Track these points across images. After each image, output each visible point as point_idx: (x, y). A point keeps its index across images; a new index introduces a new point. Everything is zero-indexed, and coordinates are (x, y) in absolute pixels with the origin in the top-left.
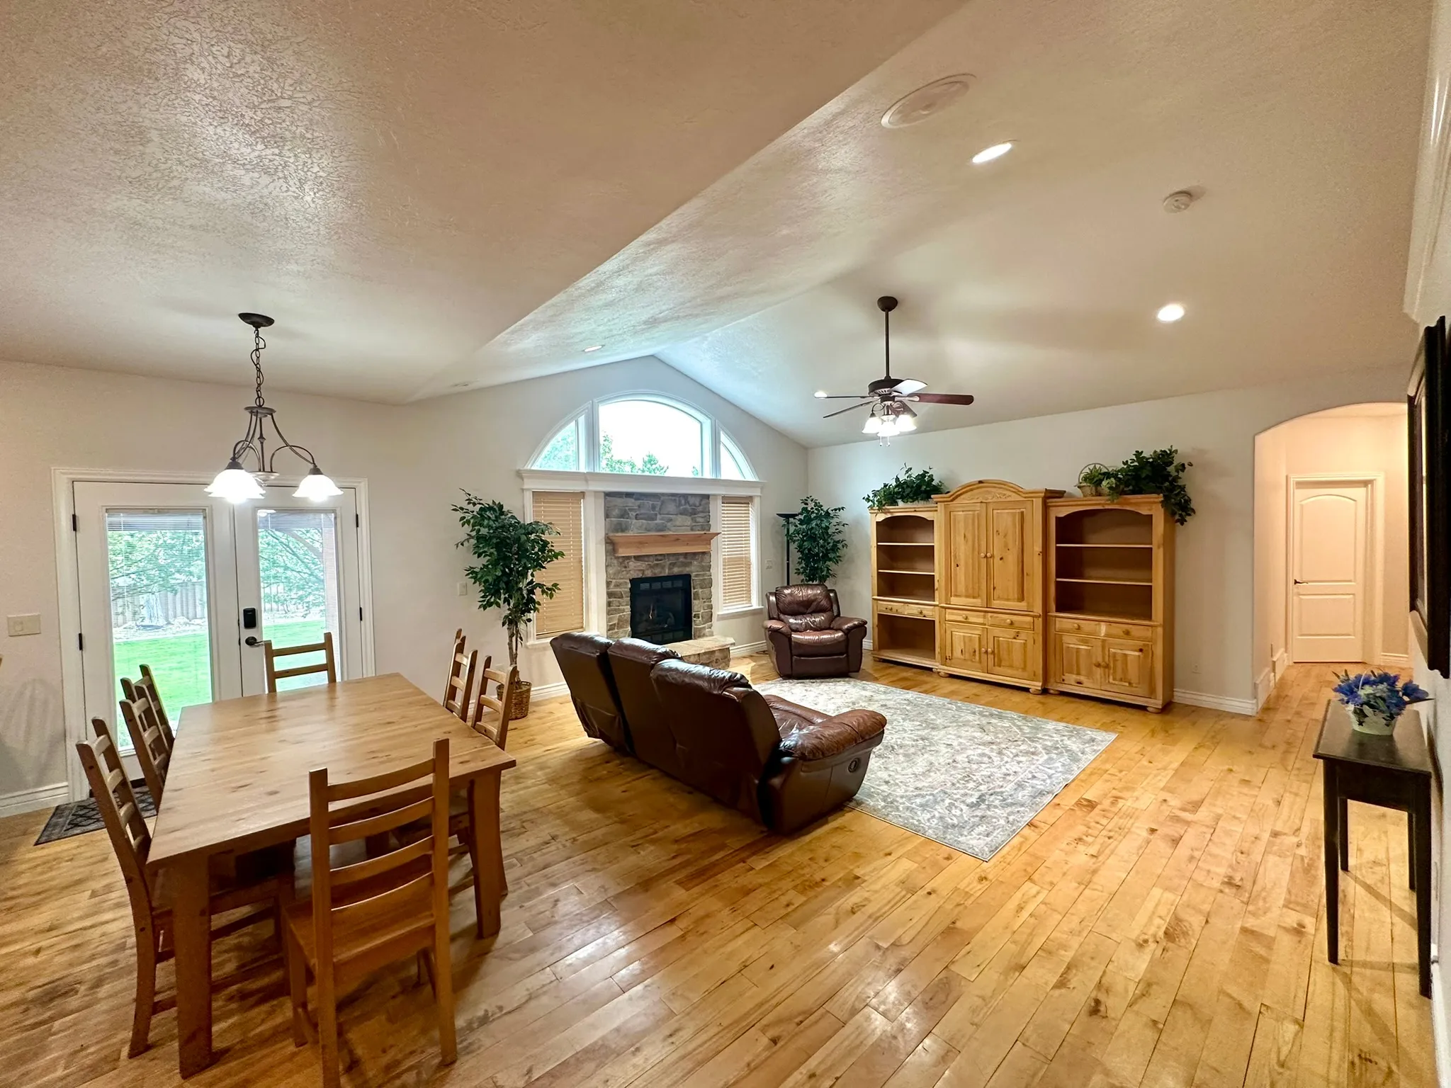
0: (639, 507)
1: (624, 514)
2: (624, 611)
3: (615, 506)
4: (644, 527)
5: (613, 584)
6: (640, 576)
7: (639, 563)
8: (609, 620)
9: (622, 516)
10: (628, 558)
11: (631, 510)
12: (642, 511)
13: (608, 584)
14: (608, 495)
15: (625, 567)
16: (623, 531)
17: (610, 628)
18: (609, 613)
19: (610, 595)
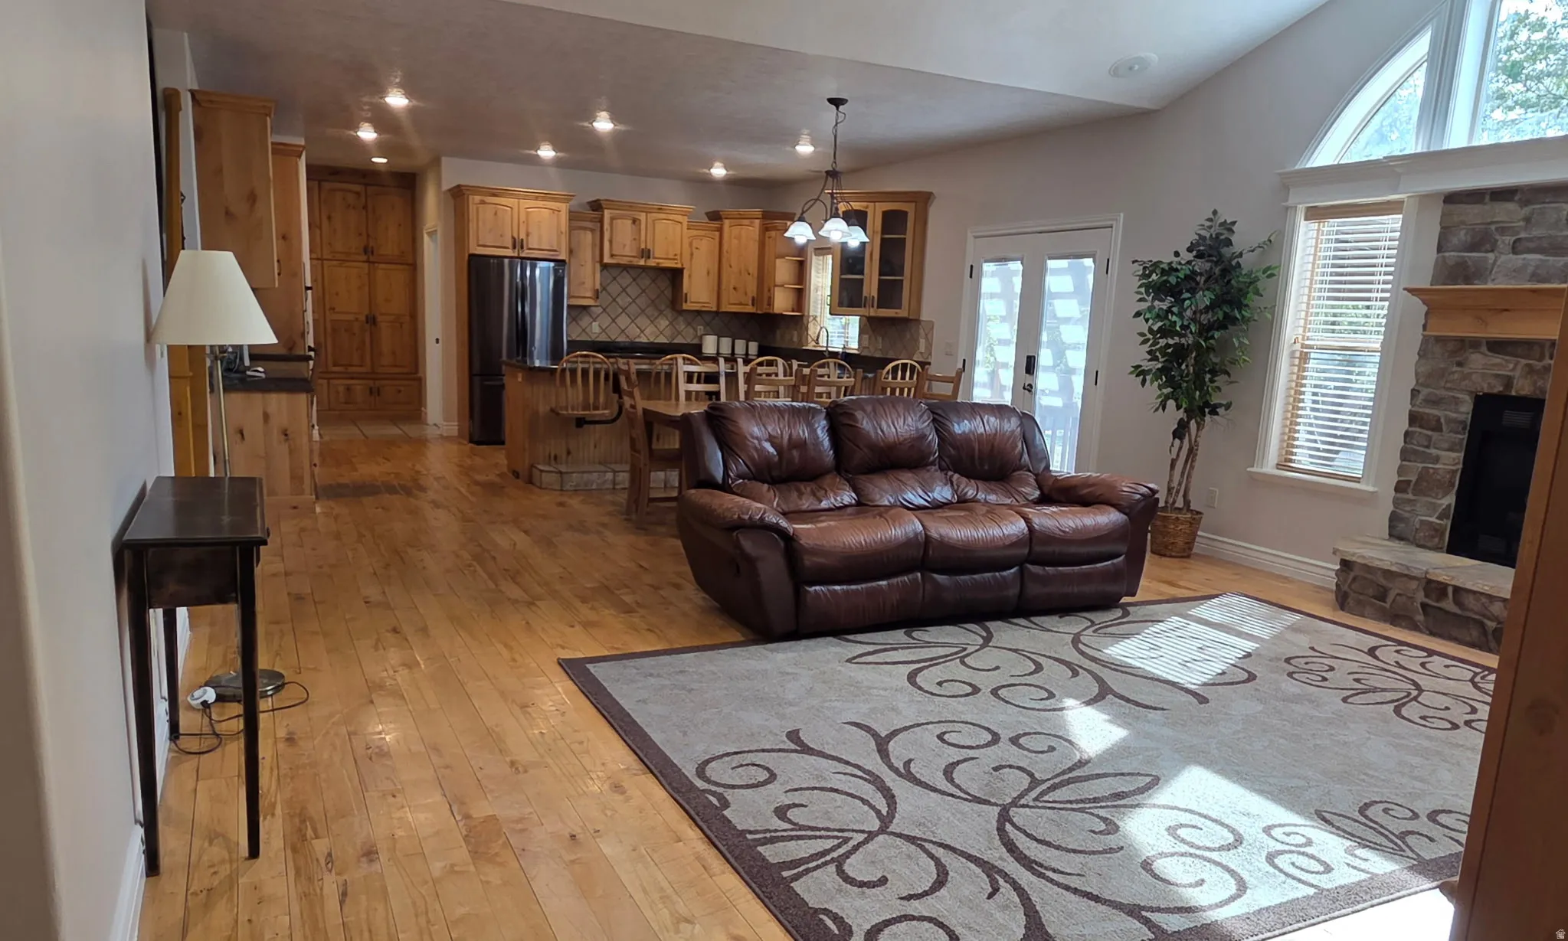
0: (1527, 220)
1: (1482, 241)
2: (1437, 459)
3: (1463, 223)
4: (1530, 269)
5: (1421, 397)
6: (1498, 388)
7: (1497, 359)
8: (1401, 470)
9: (1473, 247)
10: (1474, 344)
11: (1503, 231)
12: (1536, 232)
13: (1415, 393)
14: (1452, 198)
15: (1460, 364)
16: (1467, 280)
17: (1400, 487)
18: (1405, 455)
19: (1413, 418)
